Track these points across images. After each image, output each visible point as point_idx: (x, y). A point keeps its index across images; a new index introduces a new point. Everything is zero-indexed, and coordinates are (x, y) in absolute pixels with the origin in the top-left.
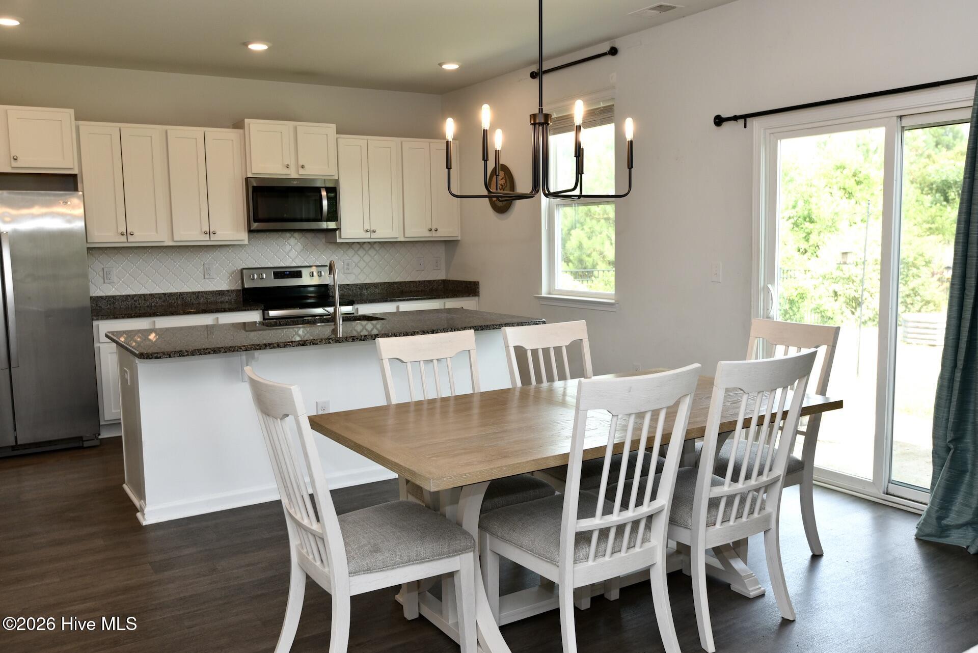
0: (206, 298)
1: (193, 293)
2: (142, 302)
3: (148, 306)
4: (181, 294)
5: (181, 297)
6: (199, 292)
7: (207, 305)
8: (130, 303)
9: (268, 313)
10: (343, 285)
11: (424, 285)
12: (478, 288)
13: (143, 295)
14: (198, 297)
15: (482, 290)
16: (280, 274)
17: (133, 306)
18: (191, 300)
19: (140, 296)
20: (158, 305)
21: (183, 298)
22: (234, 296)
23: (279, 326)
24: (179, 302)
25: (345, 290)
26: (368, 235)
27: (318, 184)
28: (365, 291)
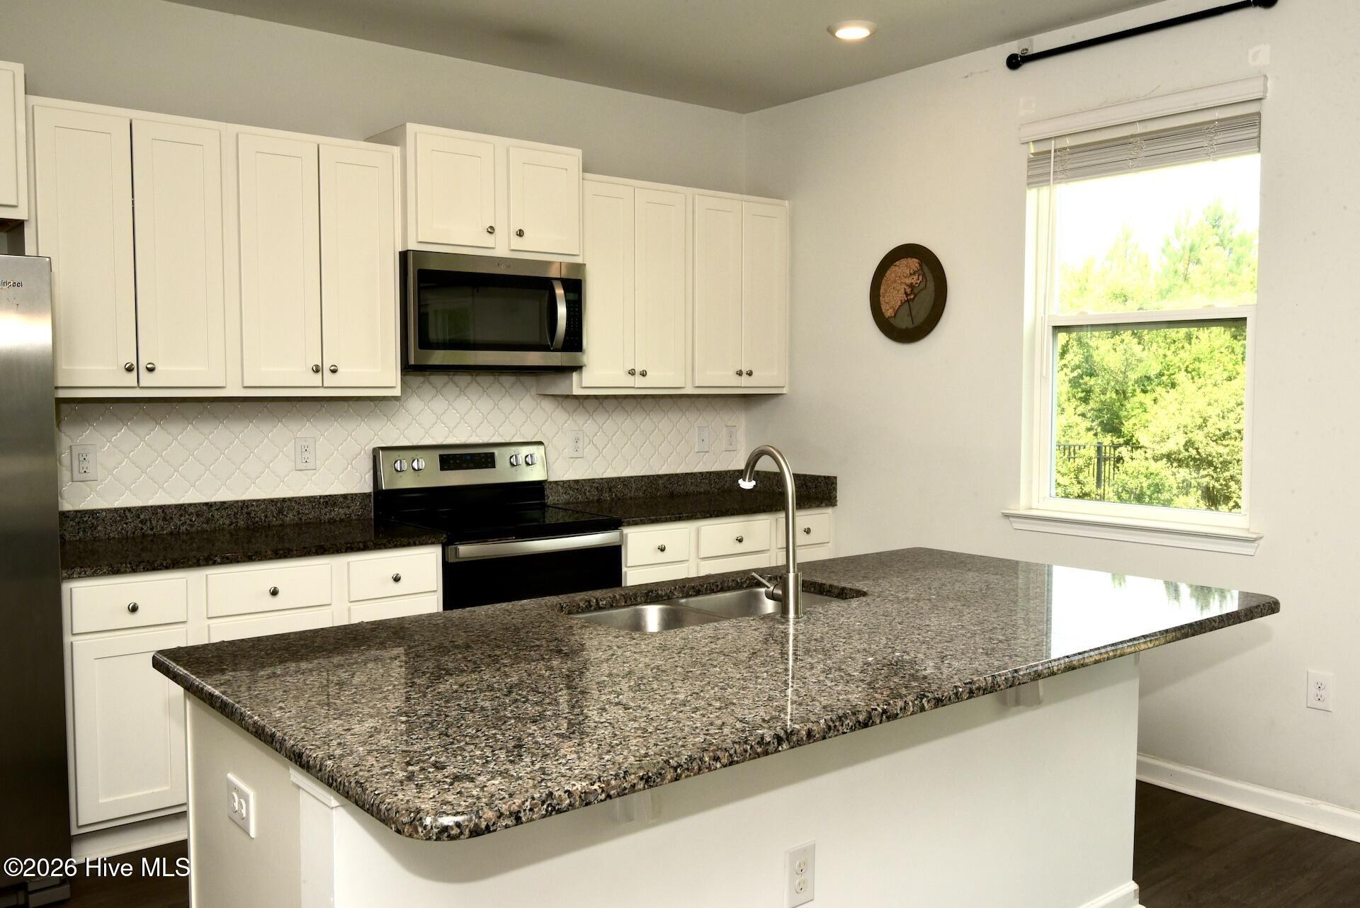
0: (299, 514)
1: (272, 501)
2: (158, 524)
3: (171, 533)
4: (245, 505)
5: (245, 510)
6: (284, 500)
7: (301, 529)
8: (130, 528)
9: (456, 550)
10: (569, 481)
11: (710, 480)
12: (835, 489)
13: (160, 507)
14: (280, 511)
15: (842, 493)
16: (452, 458)
17: (138, 533)
18: (266, 516)
19: (154, 509)
20: (194, 529)
21: (248, 514)
22: (356, 507)
23: (595, 610)
24: (241, 523)
25: (571, 492)
26: (630, 381)
27: (553, 273)
28: (607, 495)
